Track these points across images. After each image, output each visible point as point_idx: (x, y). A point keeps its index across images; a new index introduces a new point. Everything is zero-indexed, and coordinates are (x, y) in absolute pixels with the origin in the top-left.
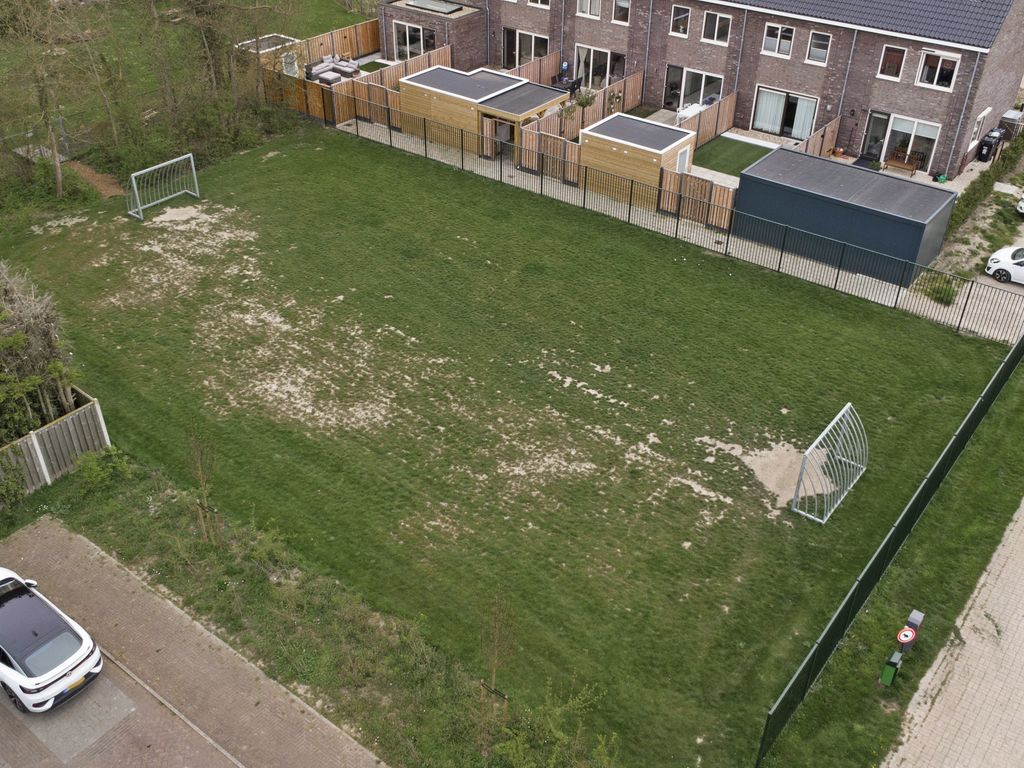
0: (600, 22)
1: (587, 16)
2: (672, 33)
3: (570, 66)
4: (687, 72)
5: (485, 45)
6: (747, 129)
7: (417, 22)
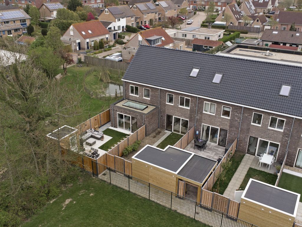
0: (215, 116)
1: (209, 113)
2: (252, 124)
3: (199, 132)
4: (260, 140)
5: (158, 121)
6: (292, 166)
7: (129, 114)
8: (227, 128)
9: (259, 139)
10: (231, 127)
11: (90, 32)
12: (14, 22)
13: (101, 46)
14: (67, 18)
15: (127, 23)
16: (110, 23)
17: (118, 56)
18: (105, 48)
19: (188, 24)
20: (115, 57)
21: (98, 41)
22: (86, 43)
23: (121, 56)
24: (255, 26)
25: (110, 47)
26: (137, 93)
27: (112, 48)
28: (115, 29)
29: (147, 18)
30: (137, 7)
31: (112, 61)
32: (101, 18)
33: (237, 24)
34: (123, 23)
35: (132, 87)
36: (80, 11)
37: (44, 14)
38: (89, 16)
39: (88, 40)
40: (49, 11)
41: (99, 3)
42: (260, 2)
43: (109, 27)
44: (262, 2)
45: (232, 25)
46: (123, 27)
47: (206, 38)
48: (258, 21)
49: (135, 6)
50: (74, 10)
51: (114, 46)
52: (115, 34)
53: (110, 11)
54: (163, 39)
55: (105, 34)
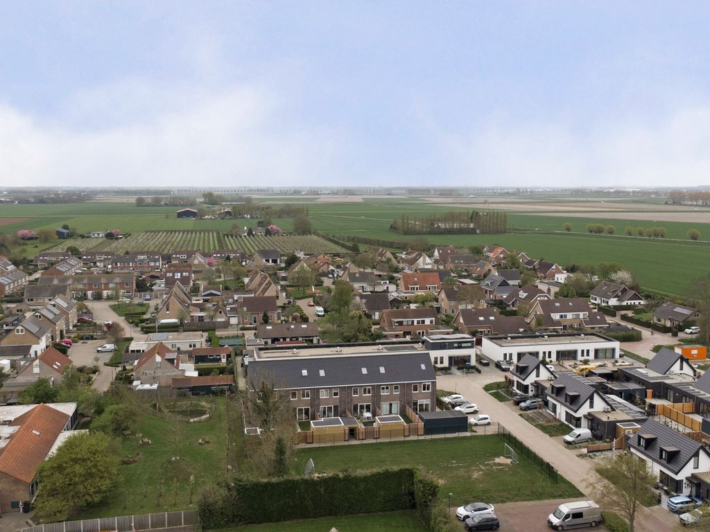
4: (360, 405)
11: (58, 364)
15: (46, 342)
24: (219, 320)
32: (7, 342)
33: (189, 320)
42: (176, 277)
44: (179, 277)
48: (221, 312)
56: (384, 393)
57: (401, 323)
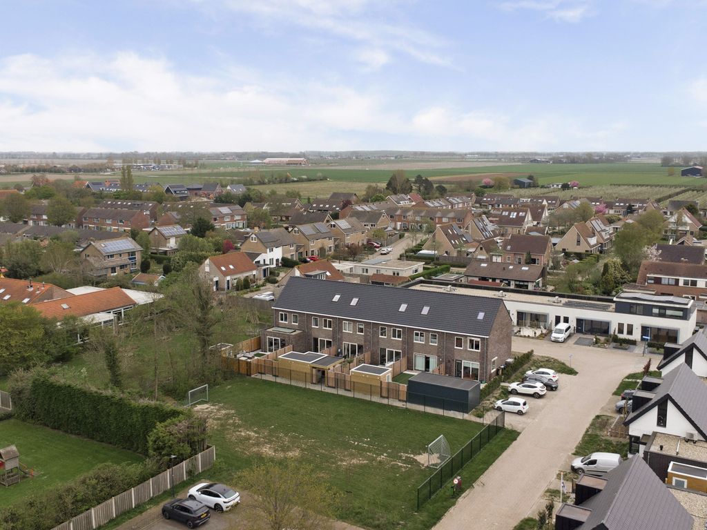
0: (352, 333)
1: (347, 332)
2: (380, 336)
3: (341, 351)
6: (413, 370)
7: (278, 337)
8: (362, 343)
9: (387, 349)
10: (365, 342)
11: (231, 267)
12: (121, 255)
13: (246, 285)
14: (196, 249)
15: (283, 254)
16: (258, 255)
17: (269, 295)
18: (252, 289)
19: (382, 254)
20: (265, 295)
21: (242, 278)
22: (226, 282)
23: (273, 294)
24: (479, 257)
25: (258, 287)
26: (286, 320)
27: (262, 288)
28: (266, 263)
29: (314, 246)
30: (299, 230)
31: (262, 301)
32: (245, 248)
33: (455, 254)
34: (277, 254)
35: (282, 315)
36: (212, 237)
37: (159, 243)
38: (226, 244)
39: (228, 278)
40: (164, 239)
41: (238, 220)
42: (511, 217)
43: (256, 260)
44: (514, 217)
45: (446, 255)
46: (277, 260)
47: (394, 274)
48: (481, 249)
49: (296, 229)
50: (203, 236)
51: (263, 285)
52: (265, 270)
53: (258, 238)
54: (328, 274)
55: (252, 270)
56: (418, 341)
57: (658, 281)
